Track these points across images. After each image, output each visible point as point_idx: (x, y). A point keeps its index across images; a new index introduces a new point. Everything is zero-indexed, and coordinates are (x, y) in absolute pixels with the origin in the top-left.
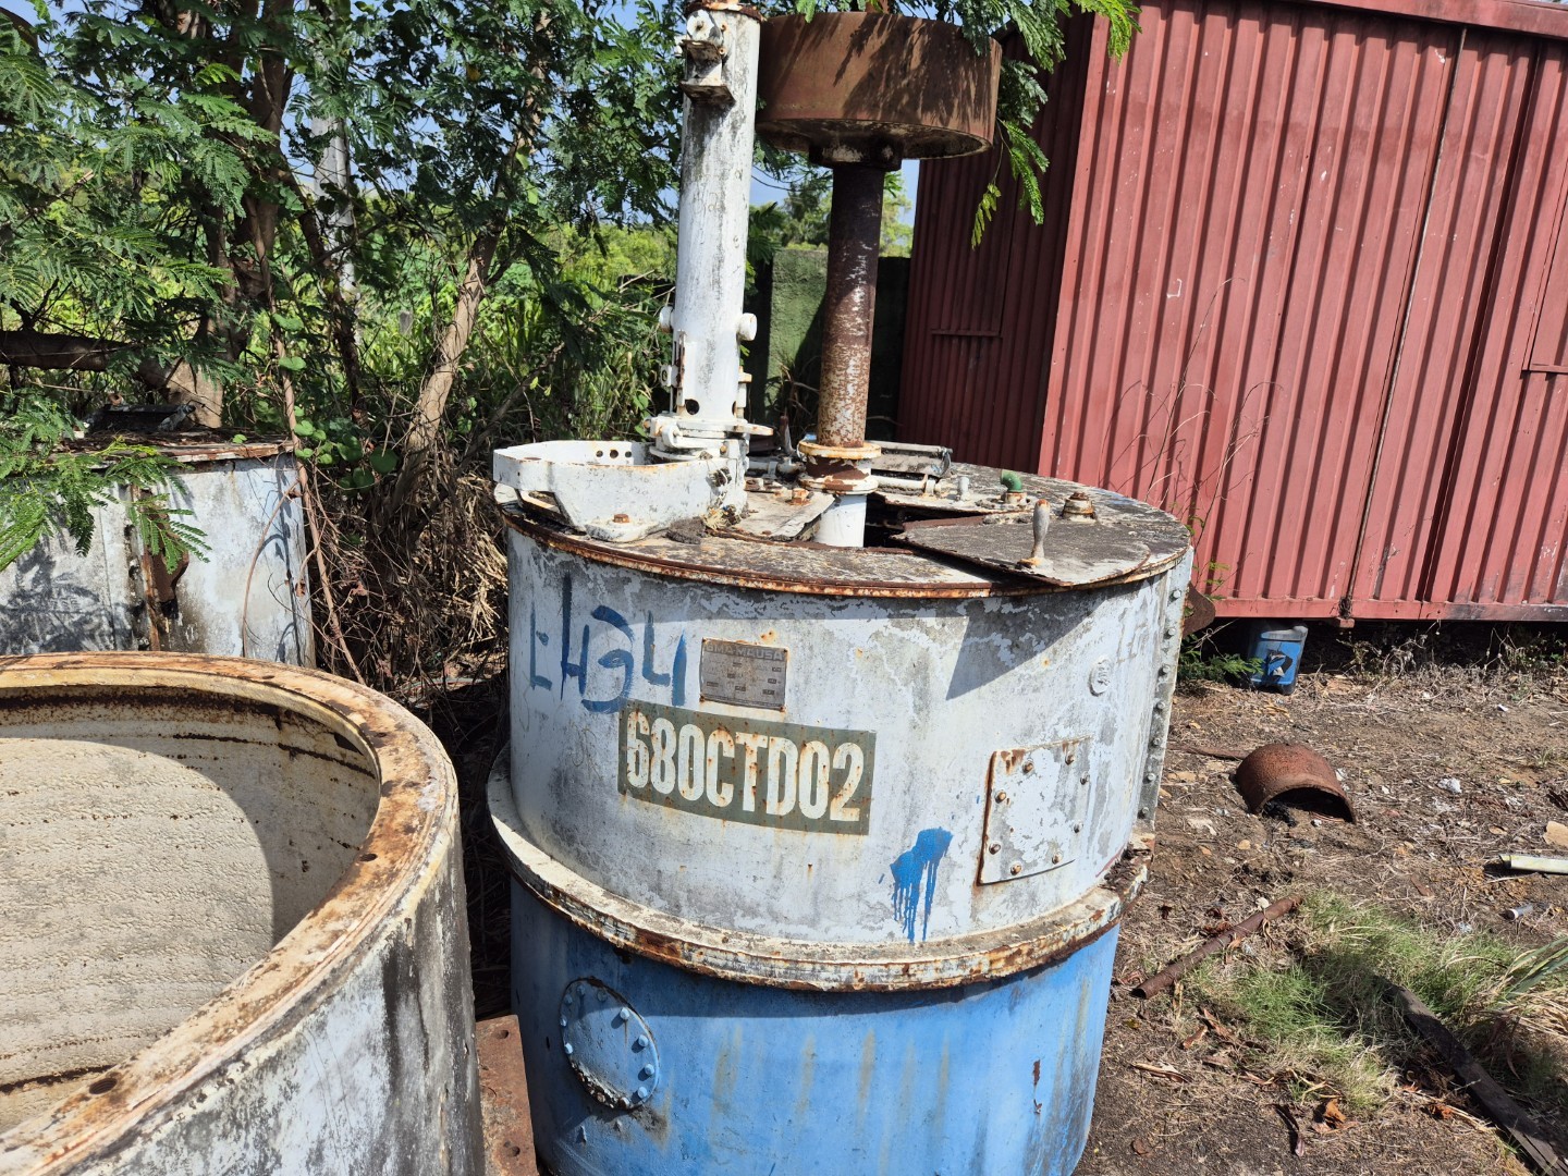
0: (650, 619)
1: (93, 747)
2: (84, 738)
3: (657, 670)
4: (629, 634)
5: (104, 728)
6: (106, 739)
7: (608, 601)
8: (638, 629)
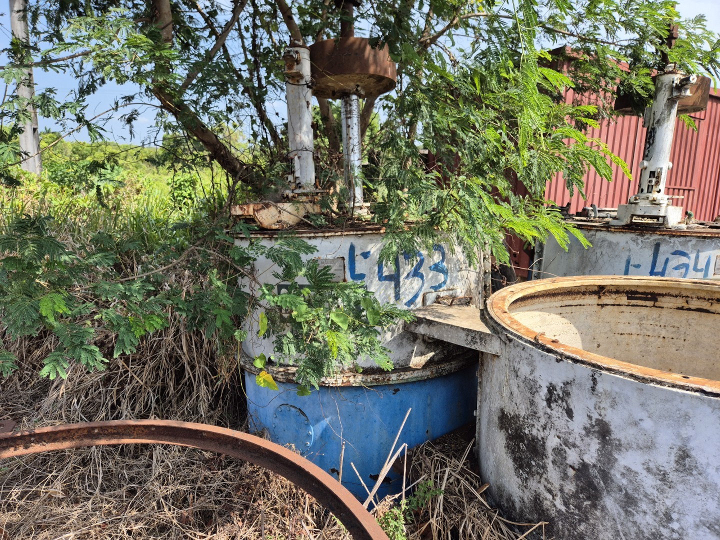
0: (698, 252)
1: (537, 313)
2: (536, 310)
3: (699, 267)
4: (689, 258)
5: (541, 306)
6: (541, 310)
7: (680, 248)
8: (693, 256)
